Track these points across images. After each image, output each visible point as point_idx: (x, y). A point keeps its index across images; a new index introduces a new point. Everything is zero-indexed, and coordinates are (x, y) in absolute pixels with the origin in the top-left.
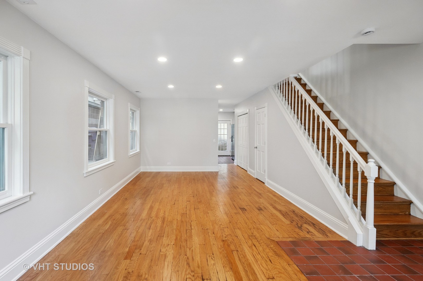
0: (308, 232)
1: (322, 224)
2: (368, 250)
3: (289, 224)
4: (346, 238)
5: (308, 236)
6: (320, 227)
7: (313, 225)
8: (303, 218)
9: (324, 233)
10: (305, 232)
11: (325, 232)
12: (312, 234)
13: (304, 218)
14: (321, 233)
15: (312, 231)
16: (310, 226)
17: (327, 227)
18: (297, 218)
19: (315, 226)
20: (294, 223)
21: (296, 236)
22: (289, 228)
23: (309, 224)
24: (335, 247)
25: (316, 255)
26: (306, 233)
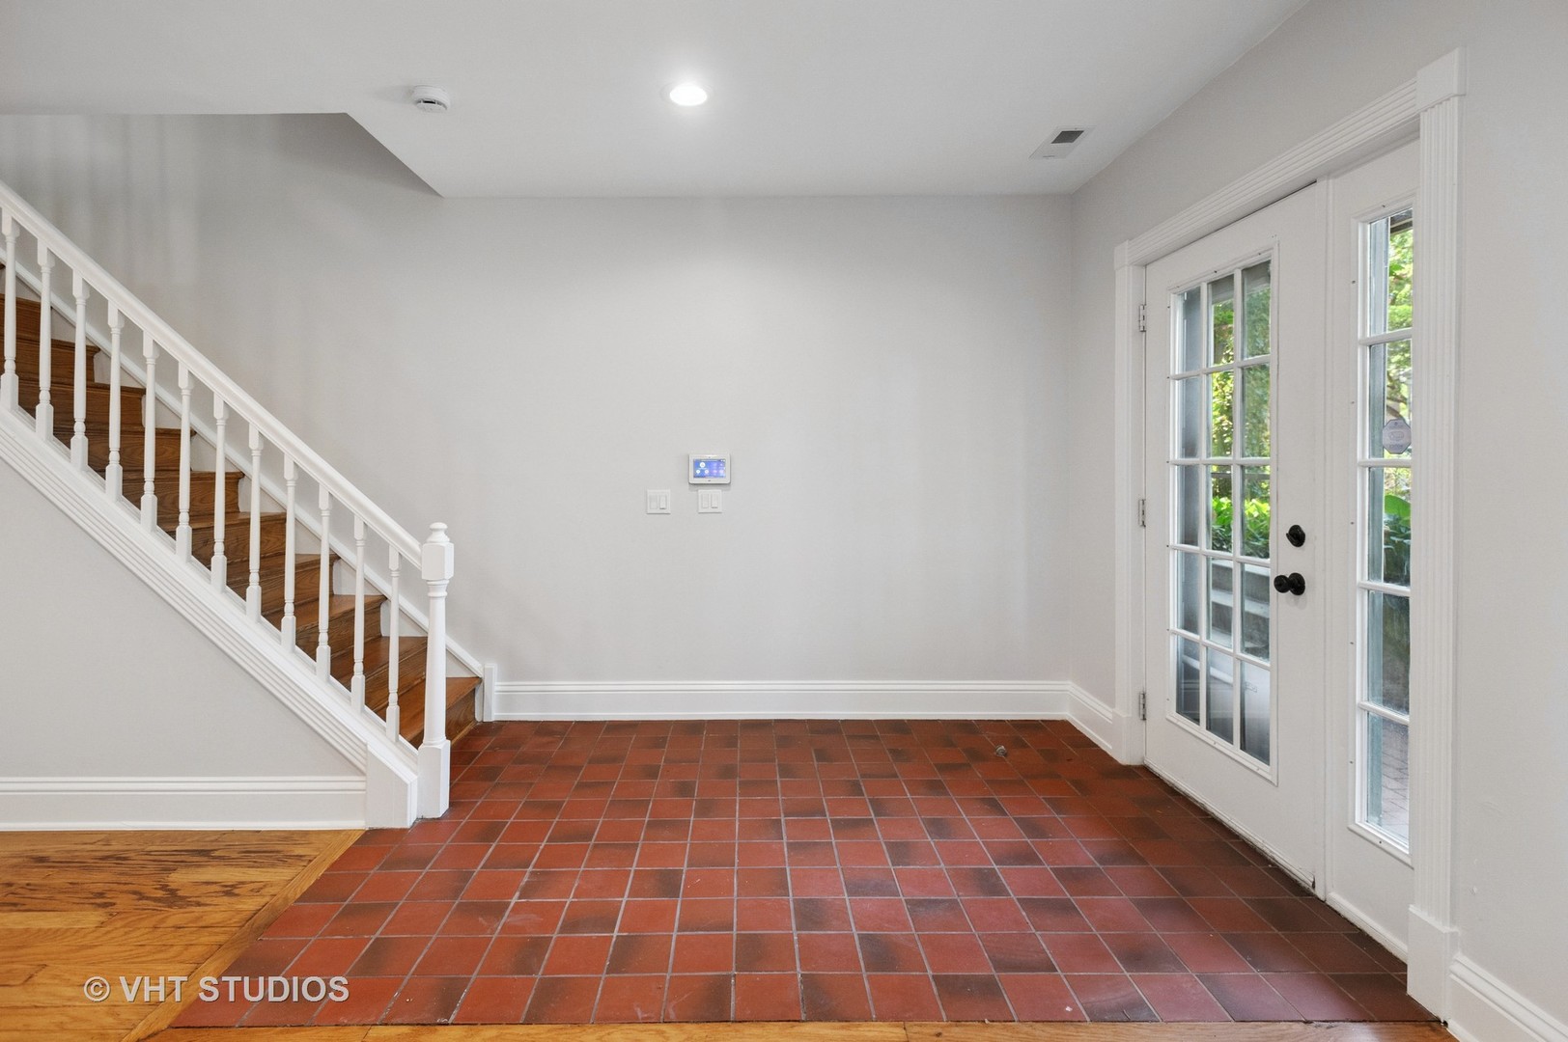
0: (228, 894)
1: (224, 833)
2: (438, 819)
3: (102, 919)
4: (360, 824)
5: (250, 905)
6: (242, 849)
7: (206, 859)
8: (125, 859)
9: (280, 855)
10: (216, 901)
11: (278, 852)
12: (252, 886)
13: (132, 855)
14: (273, 866)
15: (238, 879)
16: (200, 866)
17: (258, 832)
18: (97, 876)
19: (217, 854)
20: (123, 902)
21: (206, 938)
22: (134, 934)
23: (187, 865)
24: (372, 872)
25: (374, 937)
26: (226, 899)
